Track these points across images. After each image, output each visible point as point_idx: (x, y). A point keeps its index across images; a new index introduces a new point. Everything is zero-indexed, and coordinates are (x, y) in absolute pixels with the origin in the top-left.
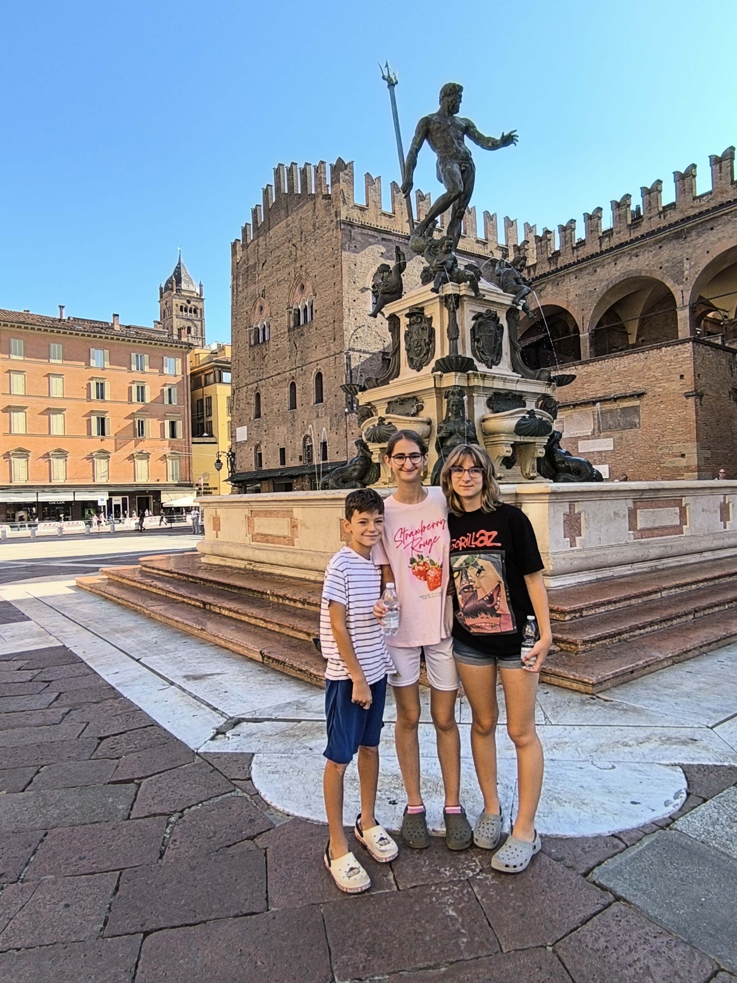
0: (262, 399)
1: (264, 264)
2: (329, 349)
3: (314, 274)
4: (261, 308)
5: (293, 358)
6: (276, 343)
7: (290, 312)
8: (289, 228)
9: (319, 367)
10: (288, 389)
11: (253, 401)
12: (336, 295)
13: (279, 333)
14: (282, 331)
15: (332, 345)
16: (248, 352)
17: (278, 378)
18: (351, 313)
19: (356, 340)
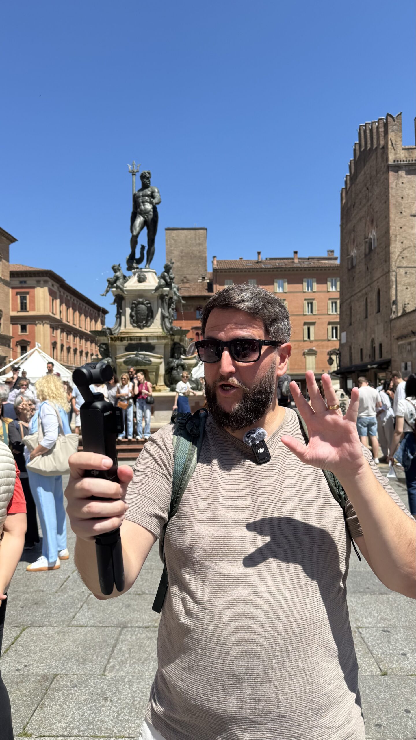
0: (353, 311)
2: (383, 270)
3: (377, 210)
4: (354, 240)
5: (367, 278)
6: (359, 267)
7: (367, 242)
8: (365, 175)
9: (378, 284)
10: (363, 303)
11: (348, 313)
13: (360, 259)
14: (362, 257)
15: (384, 267)
16: (347, 275)
17: (359, 294)
18: (398, 239)
19: (402, 260)
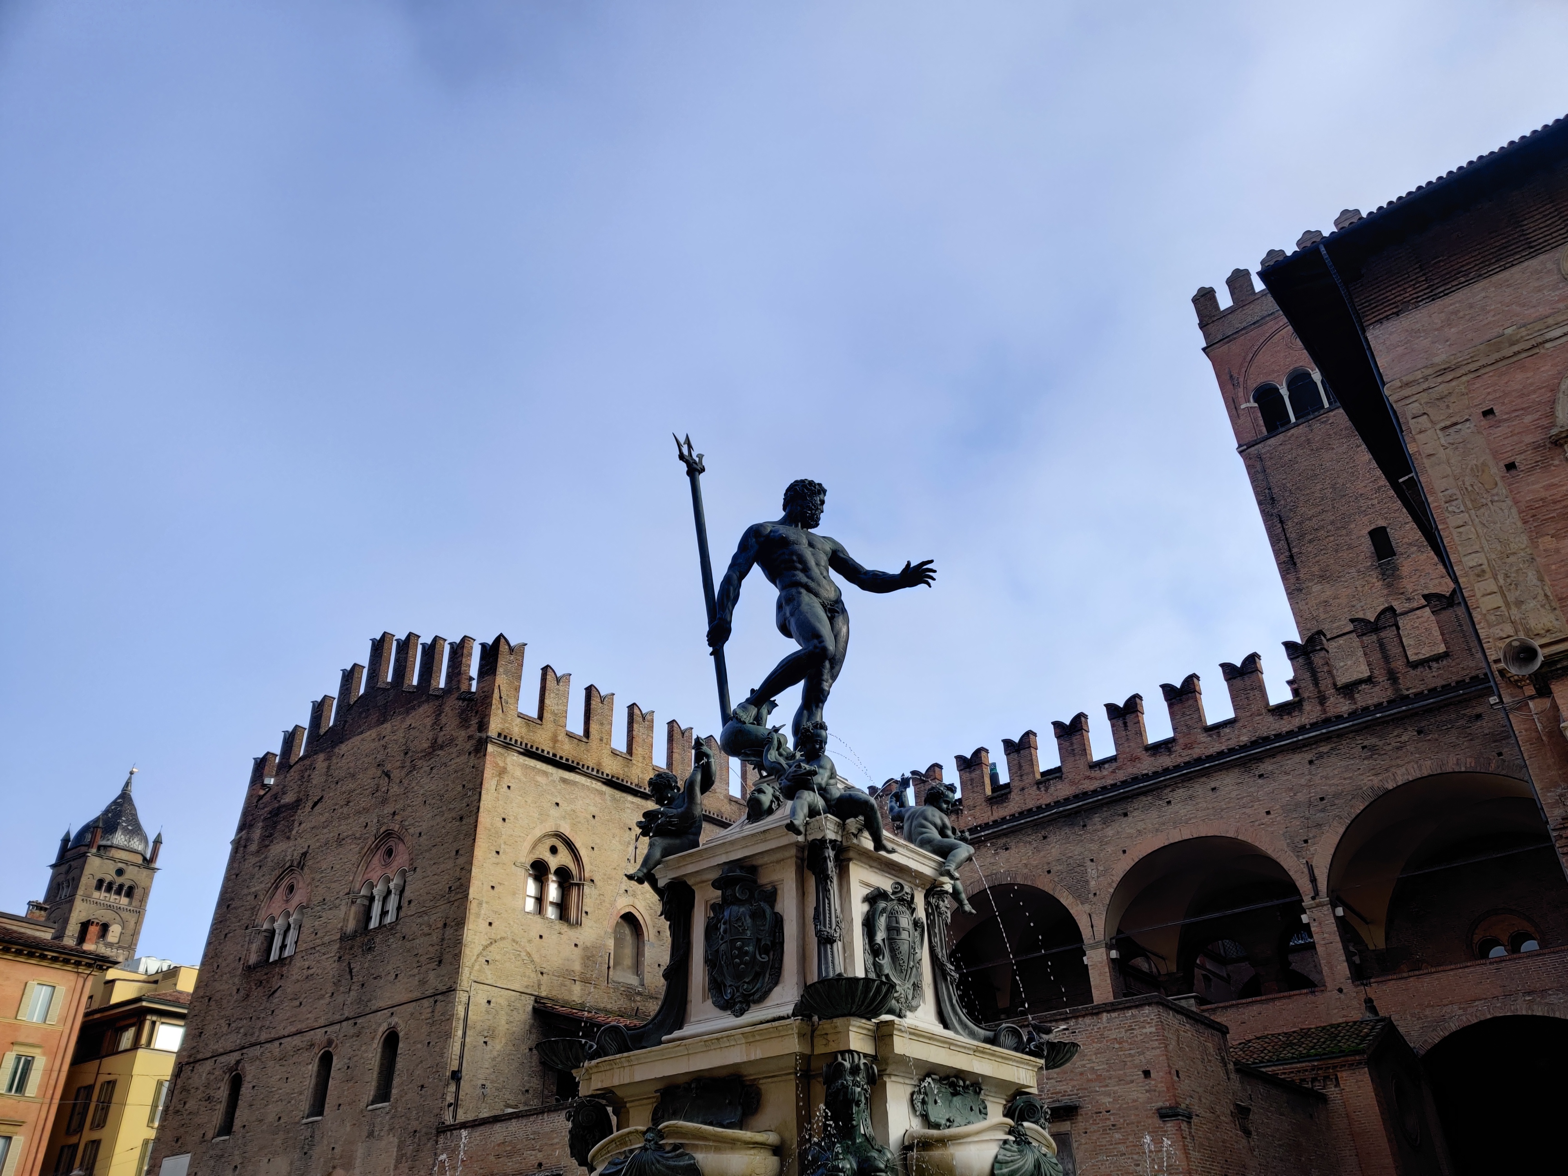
0: (245, 1090)
1: (315, 804)
2: (423, 982)
3: (418, 830)
4: (291, 889)
5: (340, 999)
6: (307, 964)
7: (353, 902)
8: (382, 742)
9: (394, 1020)
10: (313, 1068)
11: (223, 1093)
12: (457, 874)
13: (318, 942)
14: (326, 939)
15: (432, 975)
16: (237, 980)
17: (297, 1041)
18: (483, 912)
19: (485, 966)
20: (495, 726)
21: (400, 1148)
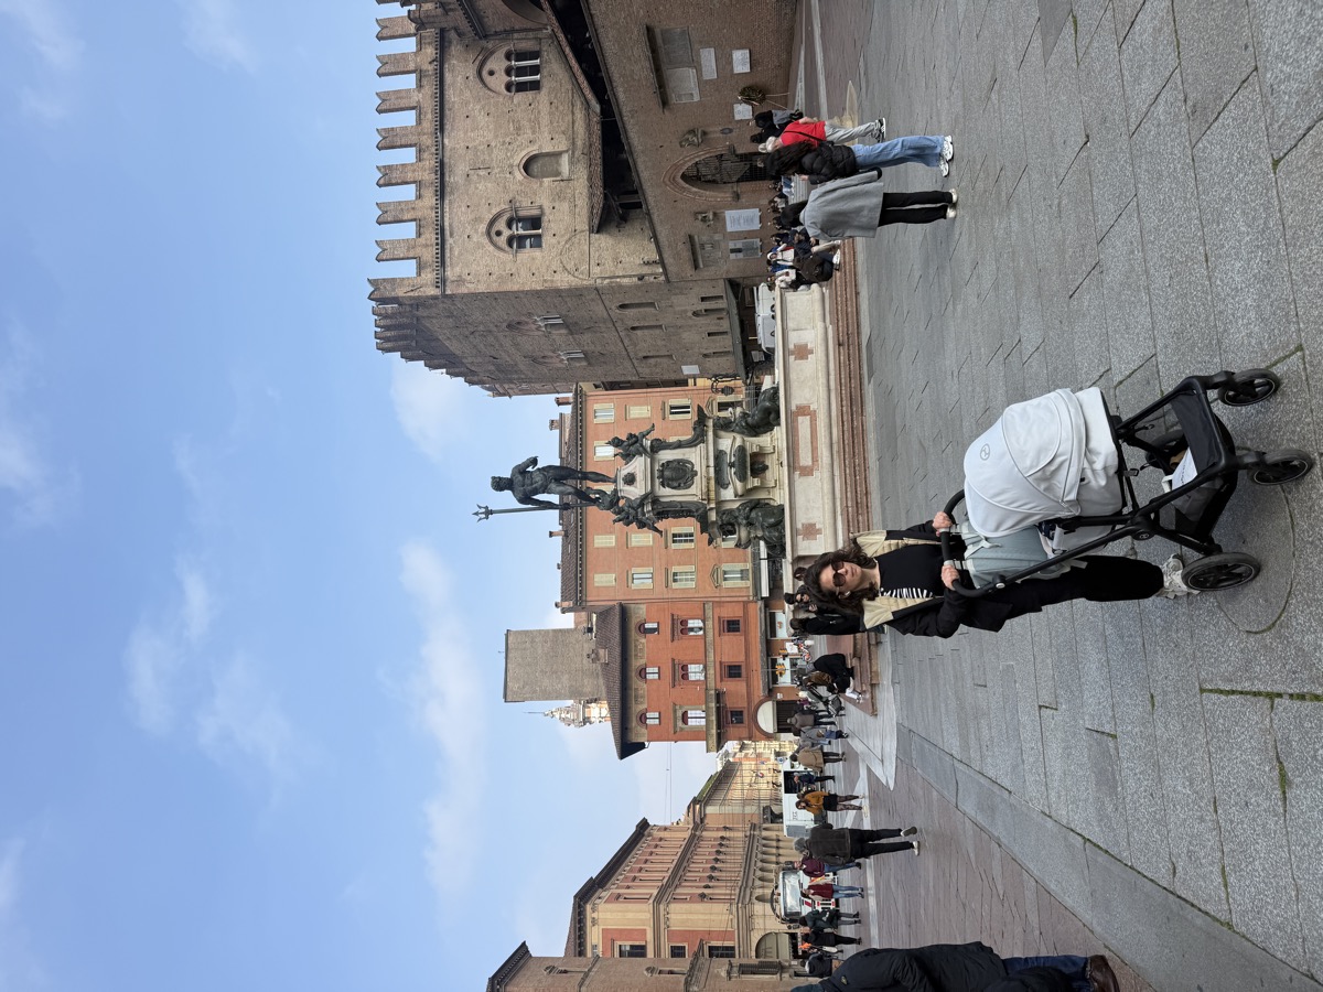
0: (650, 354)
1: (495, 358)
3: (505, 315)
4: (544, 357)
5: (603, 329)
6: (585, 343)
8: (452, 338)
9: (613, 307)
10: (639, 332)
14: (572, 339)
15: (588, 297)
17: (626, 342)
18: (549, 279)
19: (579, 271)
20: (433, 291)
21: (676, 294)
